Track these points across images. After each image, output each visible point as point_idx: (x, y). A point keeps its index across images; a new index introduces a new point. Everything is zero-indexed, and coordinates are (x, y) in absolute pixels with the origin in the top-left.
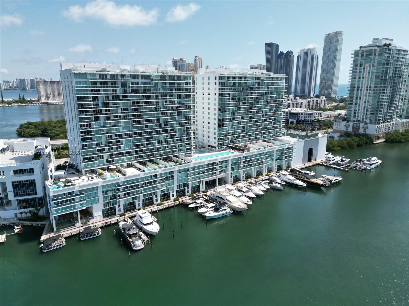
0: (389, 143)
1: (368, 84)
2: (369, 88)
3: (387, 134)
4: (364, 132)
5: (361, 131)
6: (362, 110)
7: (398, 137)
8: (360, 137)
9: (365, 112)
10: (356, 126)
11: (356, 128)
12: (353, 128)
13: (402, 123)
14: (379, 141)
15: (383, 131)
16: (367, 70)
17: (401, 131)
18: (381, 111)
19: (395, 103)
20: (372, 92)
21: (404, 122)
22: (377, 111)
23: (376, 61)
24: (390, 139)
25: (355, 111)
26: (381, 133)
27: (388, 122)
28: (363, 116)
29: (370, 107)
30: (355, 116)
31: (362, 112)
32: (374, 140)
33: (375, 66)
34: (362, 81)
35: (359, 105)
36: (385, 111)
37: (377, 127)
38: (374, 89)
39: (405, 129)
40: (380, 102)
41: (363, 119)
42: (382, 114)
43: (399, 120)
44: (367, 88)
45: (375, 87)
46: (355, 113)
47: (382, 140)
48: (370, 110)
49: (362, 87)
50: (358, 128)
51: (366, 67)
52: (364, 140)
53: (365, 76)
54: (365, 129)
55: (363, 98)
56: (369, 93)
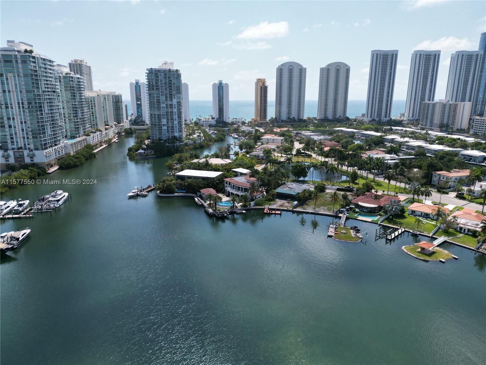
0: (64, 170)
1: (18, 99)
2: (21, 105)
3: (59, 160)
4: (31, 161)
5: (27, 160)
6: (20, 134)
7: (72, 160)
8: (29, 168)
9: (26, 136)
10: (18, 155)
11: (19, 158)
12: (16, 159)
13: (71, 144)
14: (52, 170)
15: (53, 157)
16: (11, 82)
17: (72, 154)
18: (44, 133)
19: (57, 123)
20: (27, 110)
21: (72, 144)
22: (40, 133)
23: (21, 70)
24: (65, 165)
25: (11, 135)
26: (52, 160)
27: (56, 145)
28: (24, 142)
29: (30, 130)
30: (12, 142)
31: (21, 136)
32: (47, 169)
33: (21, 77)
34: (10, 96)
35: (15, 127)
36: (50, 133)
37: (46, 153)
38: (29, 107)
39: (75, 151)
40: (40, 123)
41: (25, 145)
42: (47, 136)
43: (66, 141)
44: (18, 105)
45: (29, 103)
46: (12, 138)
47: (56, 168)
48: (31, 133)
49: (11, 104)
50: (22, 157)
51: (9, 78)
52: (35, 172)
53: (11, 89)
54: (32, 157)
55: (17, 117)
56: (24, 111)
